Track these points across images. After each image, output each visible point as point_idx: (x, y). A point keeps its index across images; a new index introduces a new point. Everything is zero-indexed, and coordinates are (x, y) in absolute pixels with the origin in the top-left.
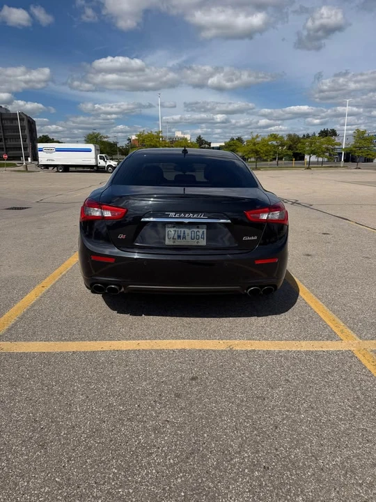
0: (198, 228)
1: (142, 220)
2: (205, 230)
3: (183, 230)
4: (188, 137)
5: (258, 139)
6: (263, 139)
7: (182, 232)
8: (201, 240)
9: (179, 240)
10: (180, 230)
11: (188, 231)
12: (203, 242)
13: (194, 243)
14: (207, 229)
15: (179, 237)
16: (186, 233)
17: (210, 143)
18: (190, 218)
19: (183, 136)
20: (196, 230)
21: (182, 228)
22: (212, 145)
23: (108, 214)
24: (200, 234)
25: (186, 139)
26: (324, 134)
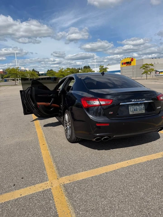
0: (141, 105)
1: (120, 104)
2: (144, 106)
3: (136, 107)
4: (27, 69)
5: (63, 70)
6: (65, 70)
7: (136, 108)
8: (143, 110)
9: (135, 111)
10: (134, 107)
11: (138, 107)
12: (144, 112)
13: (140, 112)
14: (145, 106)
15: (135, 110)
16: (137, 108)
17: (39, 72)
18: (140, 101)
19: (25, 69)
20: (141, 106)
21: (136, 106)
22: (40, 73)
23: (103, 103)
24: (142, 108)
25: (27, 71)
26: (85, 67)
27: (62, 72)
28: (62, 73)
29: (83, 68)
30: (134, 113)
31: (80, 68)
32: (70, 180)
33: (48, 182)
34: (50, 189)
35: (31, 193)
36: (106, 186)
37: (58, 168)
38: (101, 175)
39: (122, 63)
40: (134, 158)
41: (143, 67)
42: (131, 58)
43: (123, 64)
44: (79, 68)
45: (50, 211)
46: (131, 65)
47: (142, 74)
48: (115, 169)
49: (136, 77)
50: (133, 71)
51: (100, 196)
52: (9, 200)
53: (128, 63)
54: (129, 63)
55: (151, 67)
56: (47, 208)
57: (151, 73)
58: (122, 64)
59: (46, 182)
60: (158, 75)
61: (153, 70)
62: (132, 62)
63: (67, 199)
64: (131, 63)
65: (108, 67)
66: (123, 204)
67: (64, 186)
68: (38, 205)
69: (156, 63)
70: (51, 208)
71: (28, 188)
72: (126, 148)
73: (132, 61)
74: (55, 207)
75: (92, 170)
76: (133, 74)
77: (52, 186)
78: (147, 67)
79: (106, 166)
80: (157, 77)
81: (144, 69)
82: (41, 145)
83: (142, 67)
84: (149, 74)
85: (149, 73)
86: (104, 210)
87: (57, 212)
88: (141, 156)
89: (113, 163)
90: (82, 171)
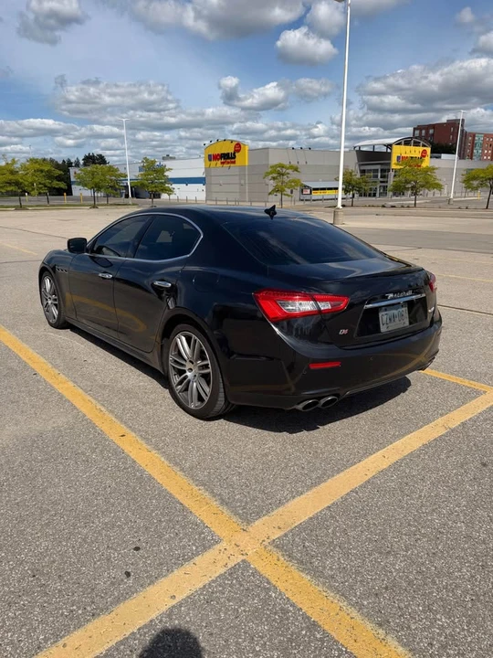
1: (364, 307)
2: (407, 309)
6: (24, 166)
7: (392, 315)
8: (405, 320)
9: (390, 324)
11: (395, 312)
12: (407, 322)
13: (401, 324)
15: (390, 320)
16: (395, 315)
26: (89, 159)
27: (13, 172)
28: (11, 177)
29: (82, 162)
30: (390, 329)
31: (73, 160)
32: (279, 528)
33: (223, 545)
34: (244, 561)
35: (201, 585)
36: (374, 524)
37: (221, 499)
38: (344, 499)
39: (210, 156)
40: (391, 443)
41: (271, 173)
42: (234, 143)
43: (212, 158)
44: (69, 160)
45: (288, 619)
46: (234, 162)
47: (270, 194)
48: (366, 478)
49: (251, 202)
50: (243, 182)
51: (379, 553)
52: (147, 620)
53: (227, 158)
54: (229, 158)
55: (293, 175)
56: (275, 614)
57: (292, 192)
58: (210, 160)
59: (217, 547)
60: (308, 197)
61: (296, 182)
62: (236, 154)
63: (309, 577)
64: (235, 157)
65: (168, 164)
66: (440, 558)
67: (277, 547)
68: (245, 611)
69: (302, 162)
70: (285, 611)
71: (178, 573)
72: (354, 417)
73: (239, 151)
74: (293, 605)
75: (314, 490)
76: (242, 192)
77: (244, 553)
78: (283, 175)
79: (342, 474)
80: (307, 203)
81: (274, 178)
82: (114, 437)
83: (268, 174)
84: (288, 195)
85: (288, 191)
86: (410, 583)
87: (309, 618)
88: (403, 436)
89: (349, 463)
90: (294, 497)
